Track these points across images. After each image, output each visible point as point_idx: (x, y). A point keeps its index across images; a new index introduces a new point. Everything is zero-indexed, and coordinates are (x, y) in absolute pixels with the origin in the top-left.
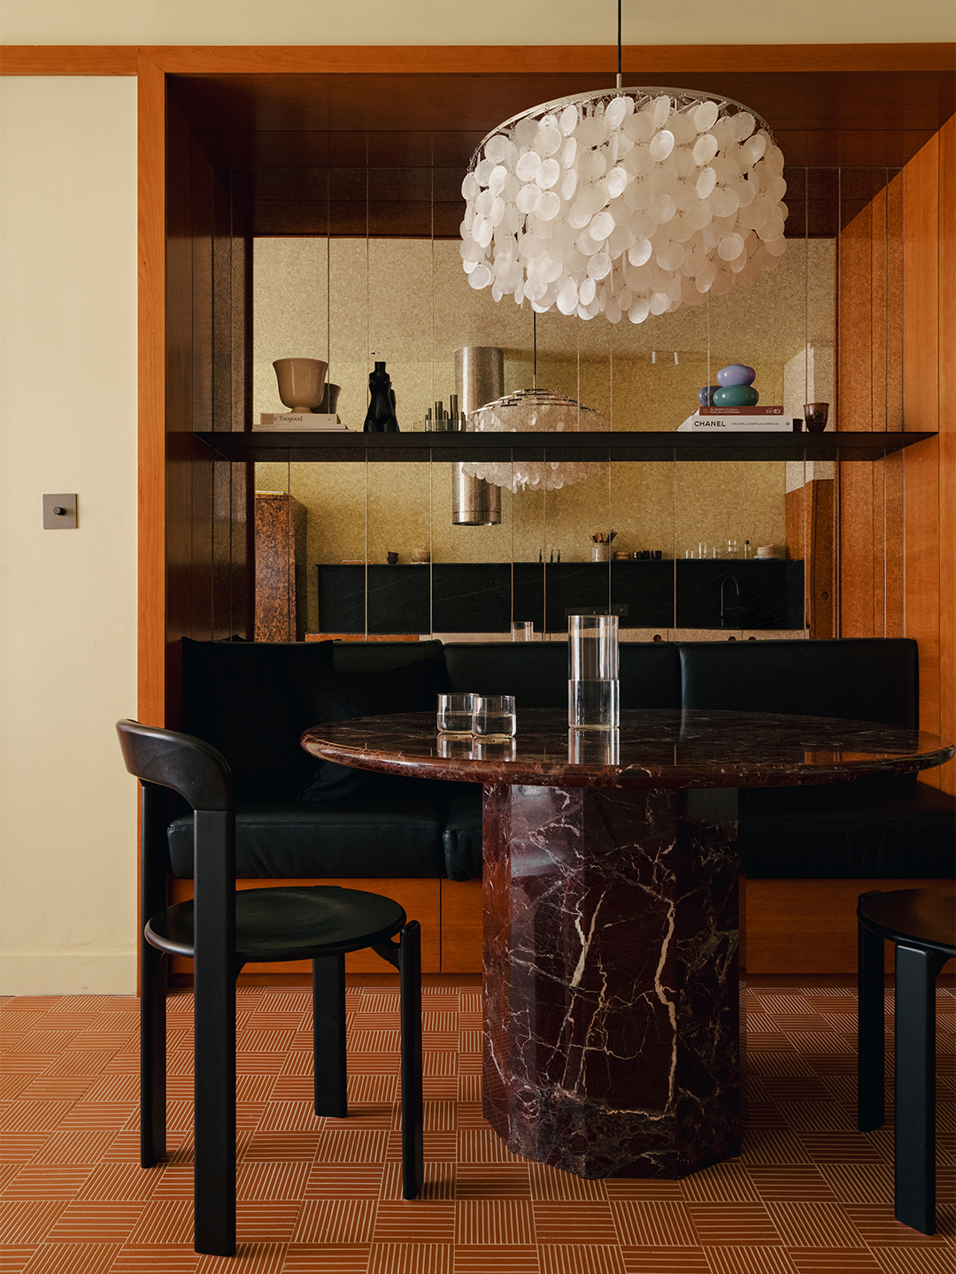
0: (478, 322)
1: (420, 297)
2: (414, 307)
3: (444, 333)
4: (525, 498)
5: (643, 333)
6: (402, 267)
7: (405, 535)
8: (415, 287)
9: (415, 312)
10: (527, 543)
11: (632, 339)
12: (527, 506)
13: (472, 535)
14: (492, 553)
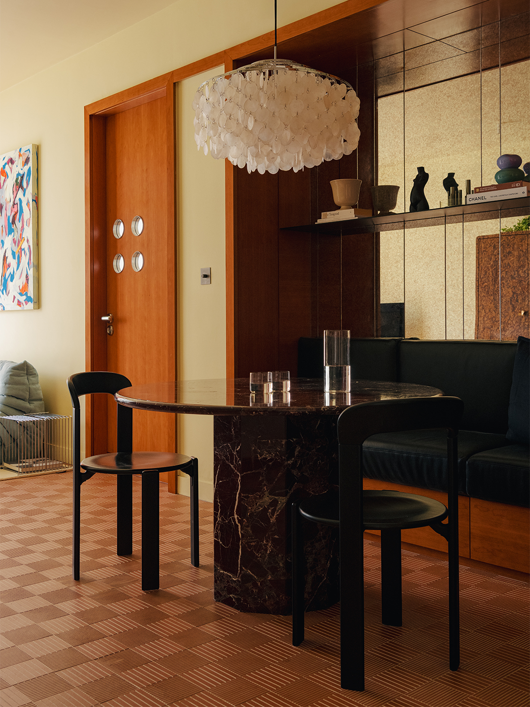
0: (427, 140)
1: (398, 131)
2: (395, 138)
3: (410, 151)
4: (453, 248)
5: (520, 128)
6: (390, 115)
7: (392, 274)
8: (396, 126)
9: (396, 141)
10: (454, 277)
11: (513, 134)
12: (453, 253)
13: (424, 273)
14: (435, 284)
